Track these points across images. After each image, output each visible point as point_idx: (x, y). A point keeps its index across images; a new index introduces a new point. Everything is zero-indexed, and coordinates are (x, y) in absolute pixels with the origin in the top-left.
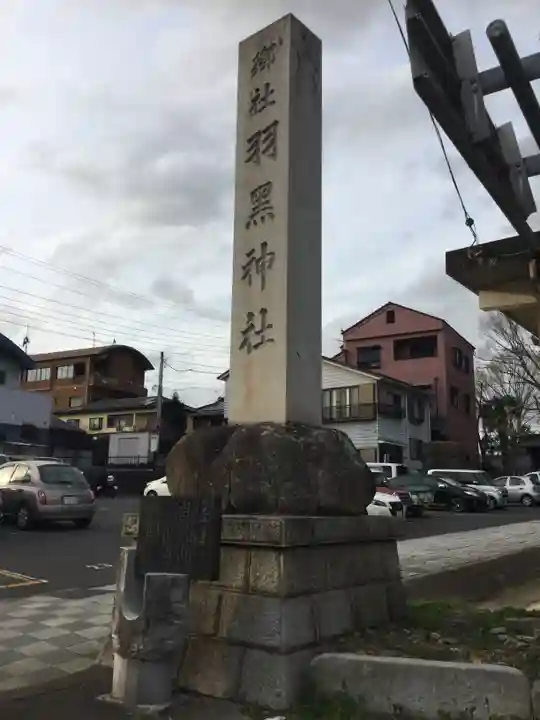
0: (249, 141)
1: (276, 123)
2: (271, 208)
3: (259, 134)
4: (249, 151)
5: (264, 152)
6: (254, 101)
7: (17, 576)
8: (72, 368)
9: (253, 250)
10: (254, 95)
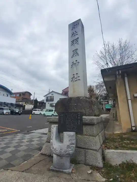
0: (72, 42)
1: (78, 38)
2: (78, 54)
3: (74, 40)
4: (72, 43)
5: (76, 43)
6: (72, 34)
7: (14, 129)
8: (19, 95)
9: (74, 62)
10: (73, 33)
